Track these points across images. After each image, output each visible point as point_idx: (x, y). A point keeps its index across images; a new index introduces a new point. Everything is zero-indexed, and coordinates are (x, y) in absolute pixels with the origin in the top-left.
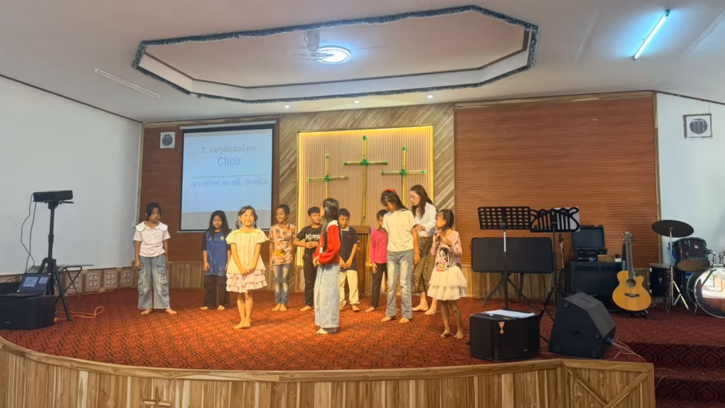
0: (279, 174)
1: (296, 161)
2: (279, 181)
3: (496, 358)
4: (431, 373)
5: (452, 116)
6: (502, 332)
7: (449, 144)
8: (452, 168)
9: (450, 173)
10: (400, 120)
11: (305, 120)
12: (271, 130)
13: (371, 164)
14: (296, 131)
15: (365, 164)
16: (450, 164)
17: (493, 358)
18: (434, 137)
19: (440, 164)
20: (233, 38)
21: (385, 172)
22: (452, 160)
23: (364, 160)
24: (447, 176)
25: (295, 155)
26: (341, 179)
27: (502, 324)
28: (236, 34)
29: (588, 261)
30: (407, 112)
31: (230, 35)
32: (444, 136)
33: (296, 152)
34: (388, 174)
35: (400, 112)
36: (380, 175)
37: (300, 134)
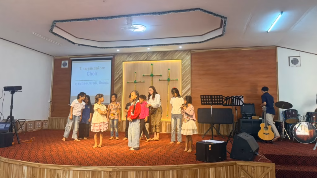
0: (114, 79)
1: (122, 74)
2: (114, 82)
3: (208, 161)
4: (179, 167)
5: (190, 56)
6: (210, 149)
7: (188, 68)
8: (190, 78)
9: (189, 80)
10: (167, 57)
11: (126, 56)
12: (111, 60)
13: (155, 76)
14: (122, 61)
15: (152, 76)
17: (206, 161)
18: (182, 64)
19: (184, 76)
20: (95, 20)
21: (161, 79)
22: (190, 75)
23: (152, 74)
24: (187, 81)
25: (121, 71)
26: (142, 82)
27: (210, 146)
28: (96, 18)
29: (248, 119)
30: (170, 54)
31: (93, 18)
32: (186, 64)
33: (122, 70)
34: (162, 80)
35: (168, 53)
36: (158, 81)
37: (124, 62)
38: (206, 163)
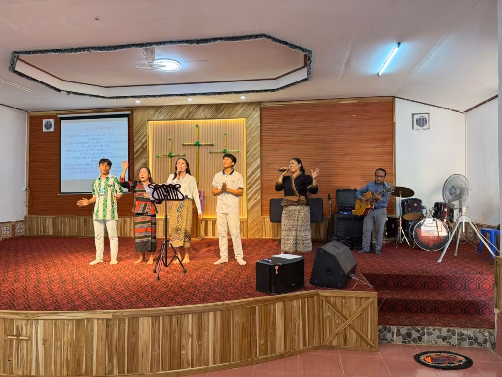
0: (133, 152)
1: (146, 142)
2: (134, 155)
5: (259, 112)
6: (277, 273)
7: (257, 132)
8: (259, 148)
9: (257, 153)
10: (223, 113)
11: (152, 112)
12: (127, 118)
13: (202, 145)
14: (146, 119)
15: (197, 145)
16: (258, 146)
18: (246, 126)
19: (250, 146)
21: (212, 151)
22: (259, 143)
23: (197, 142)
24: (255, 154)
27: (276, 268)
30: (227, 108)
32: (253, 126)
33: (147, 135)
34: (214, 153)
35: (223, 107)
36: (209, 153)
37: (149, 122)
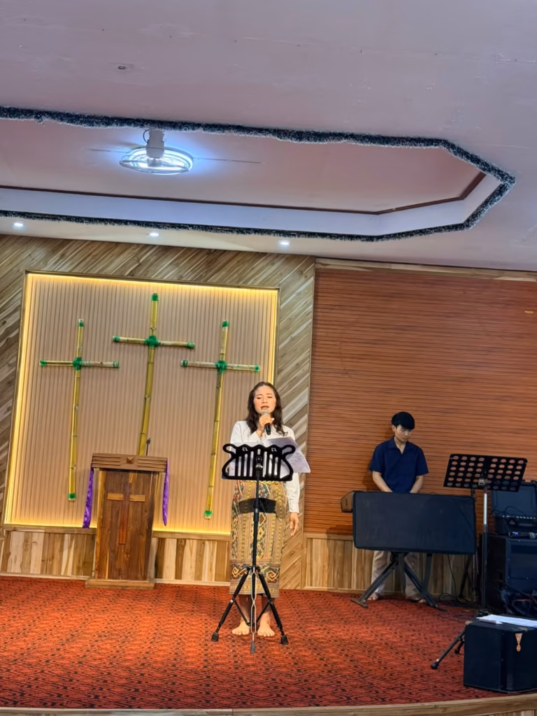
1: (18, 325)
5: (312, 279)
6: (519, 648)
7: (305, 326)
8: (307, 366)
9: (303, 375)
10: (223, 273)
11: (39, 253)
13: (163, 345)
14: (22, 270)
15: (152, 344)
16: (303, 361)
17: (504, 688)
18: (278, 310)
19: (287, 358)
20: (33, 120)
21: (190, 363)
22: (307, 353)
23: (151, 337)
24: (297, 379)
25: (17, 314)
26: (106, 367)
27: (519, 637)
28: (39, 114)
29: (528, 537)
30: (234, 262)
31: (28, 113)
32: (295, 311)
33: (20, 309)
34: (193, 367)
35: (224, 259)
36: (179, 367)
37: (30, 275)
38: (505, 694)
